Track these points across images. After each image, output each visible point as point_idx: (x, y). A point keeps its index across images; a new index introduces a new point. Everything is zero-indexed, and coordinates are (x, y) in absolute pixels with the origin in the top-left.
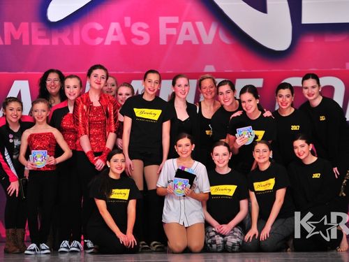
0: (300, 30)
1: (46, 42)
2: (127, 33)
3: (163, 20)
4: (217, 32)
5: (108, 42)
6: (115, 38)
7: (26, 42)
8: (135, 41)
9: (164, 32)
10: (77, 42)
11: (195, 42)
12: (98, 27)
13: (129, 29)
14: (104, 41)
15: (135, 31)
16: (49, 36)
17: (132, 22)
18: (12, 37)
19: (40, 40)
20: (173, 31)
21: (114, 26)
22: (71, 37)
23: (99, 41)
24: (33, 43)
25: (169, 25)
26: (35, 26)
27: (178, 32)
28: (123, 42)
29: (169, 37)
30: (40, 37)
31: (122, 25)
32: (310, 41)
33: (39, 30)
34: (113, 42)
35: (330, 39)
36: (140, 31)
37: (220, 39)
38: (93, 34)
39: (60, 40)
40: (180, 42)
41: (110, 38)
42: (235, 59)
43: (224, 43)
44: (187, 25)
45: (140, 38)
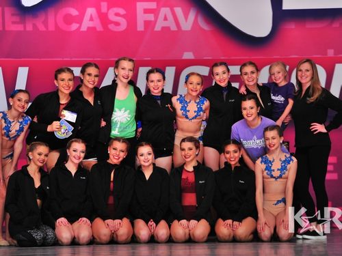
0: (281, 16)
1: (19, 28)
2: (104, 18)
4: (196, 19)
5: (84, 28)
6: (91, 24)
8: (112, 27)
9: (141, 18)
10: (51, 28)
11: (174, 28)
12: (74, 12)
13: (106, 14)
14: (80, 27)
15: (112, 17)
16: (23, 22)
17: (109, 8)
19: (13, 25)
20: (151, 17)
21: (91, 11)
22: (45, 23)
23: (74, 27)
24: (7, 29)
25: (147, 11)
26: (8, 11)
27: (156, 18)
28: (99, 28)
29: (147, 23)
30: (14, 23)
31: (99, 10)
32: (291, 27)
33: (13, 15)
34: (89, 28)
35: (313, 25)
36: (116, 15)
37: (199, 26)
38: (69, 20)
39: (34, 26)
40: (158, 28)
41: (86, 24)
42: (216, 45)
43: (204, 30)
44: (165, 11)
45: (117, 24)
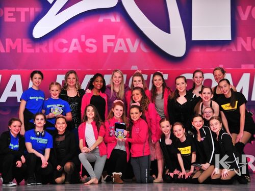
0: (191, 44)
1: (32, 51)
2: (83, 45)
4: (139, 45)
5: (71, 51)
6: (75, 49)
7: (19, 51)
8: (87, 50)
9: (106, 44)
10: (51, 50)
11: (126, 51)
12: (65, 41)
13: (84, 43)
14: (68, 51)
15: (88, 44)
16: (34, 47)
17: (86, 38)
18: (11, 48)
20: (112, 44)
21: (75, 41)
22: (47, 48)
23: (65, 50)
24: (24, 51)
25: (109, 41)
26: (25, 41)
27: (115, 45)
28: (80, 51)
29: (109, 48)
30: (28, 48)
31: (80, 40)
32: (197, 51)
33: (28, 43)
34: (74, 51)
35: (210, 50)
36: (90, 43)
37: (140, 49)
38: (62, 46)
39: (41, 50)
40: (116, 51)
41: (72, 49)
42: (152, 63)
43: (144, 52)
44: (120, 41)
45: (91, 48)
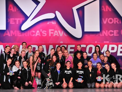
0: (84, 33)
3: (50, 30)
4: (63, 33)
5: (36, 35)
6: (38, 35)
7: (16, 36)
8: (43, 35)
9: (50, 33)
10: (28, 35)
11: (58, 35)
12: (34, 32)
13: (42, 32)
14: (35, 35)
15: (43, 33)
16: (21, 34)
17: (42, 31)
18: (12, 34)
20: (52, 33)
21: (38, 31)
22: (27, 34)
23: (34, 35)
24: (18, 36)
25: (51, 31)
26: (18, 32)
27: (54, 33)
28: (40, 35)
29: (52, 34)
30: (19, 34)
31: (40, 31)
32: (86, 36)
33: (19, 32)
34: (37, 36)
36: (44, 33)
38: (33, 33)
39: (24, 35)
40: (54, 35)
42: (68, 40)
43: (65, 36)
44: (56, 31)
45: (44, 34)
